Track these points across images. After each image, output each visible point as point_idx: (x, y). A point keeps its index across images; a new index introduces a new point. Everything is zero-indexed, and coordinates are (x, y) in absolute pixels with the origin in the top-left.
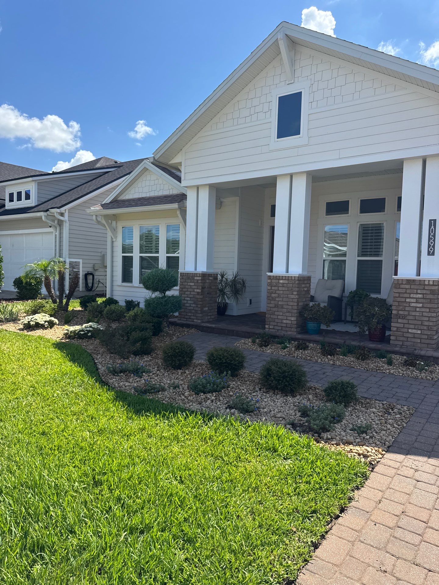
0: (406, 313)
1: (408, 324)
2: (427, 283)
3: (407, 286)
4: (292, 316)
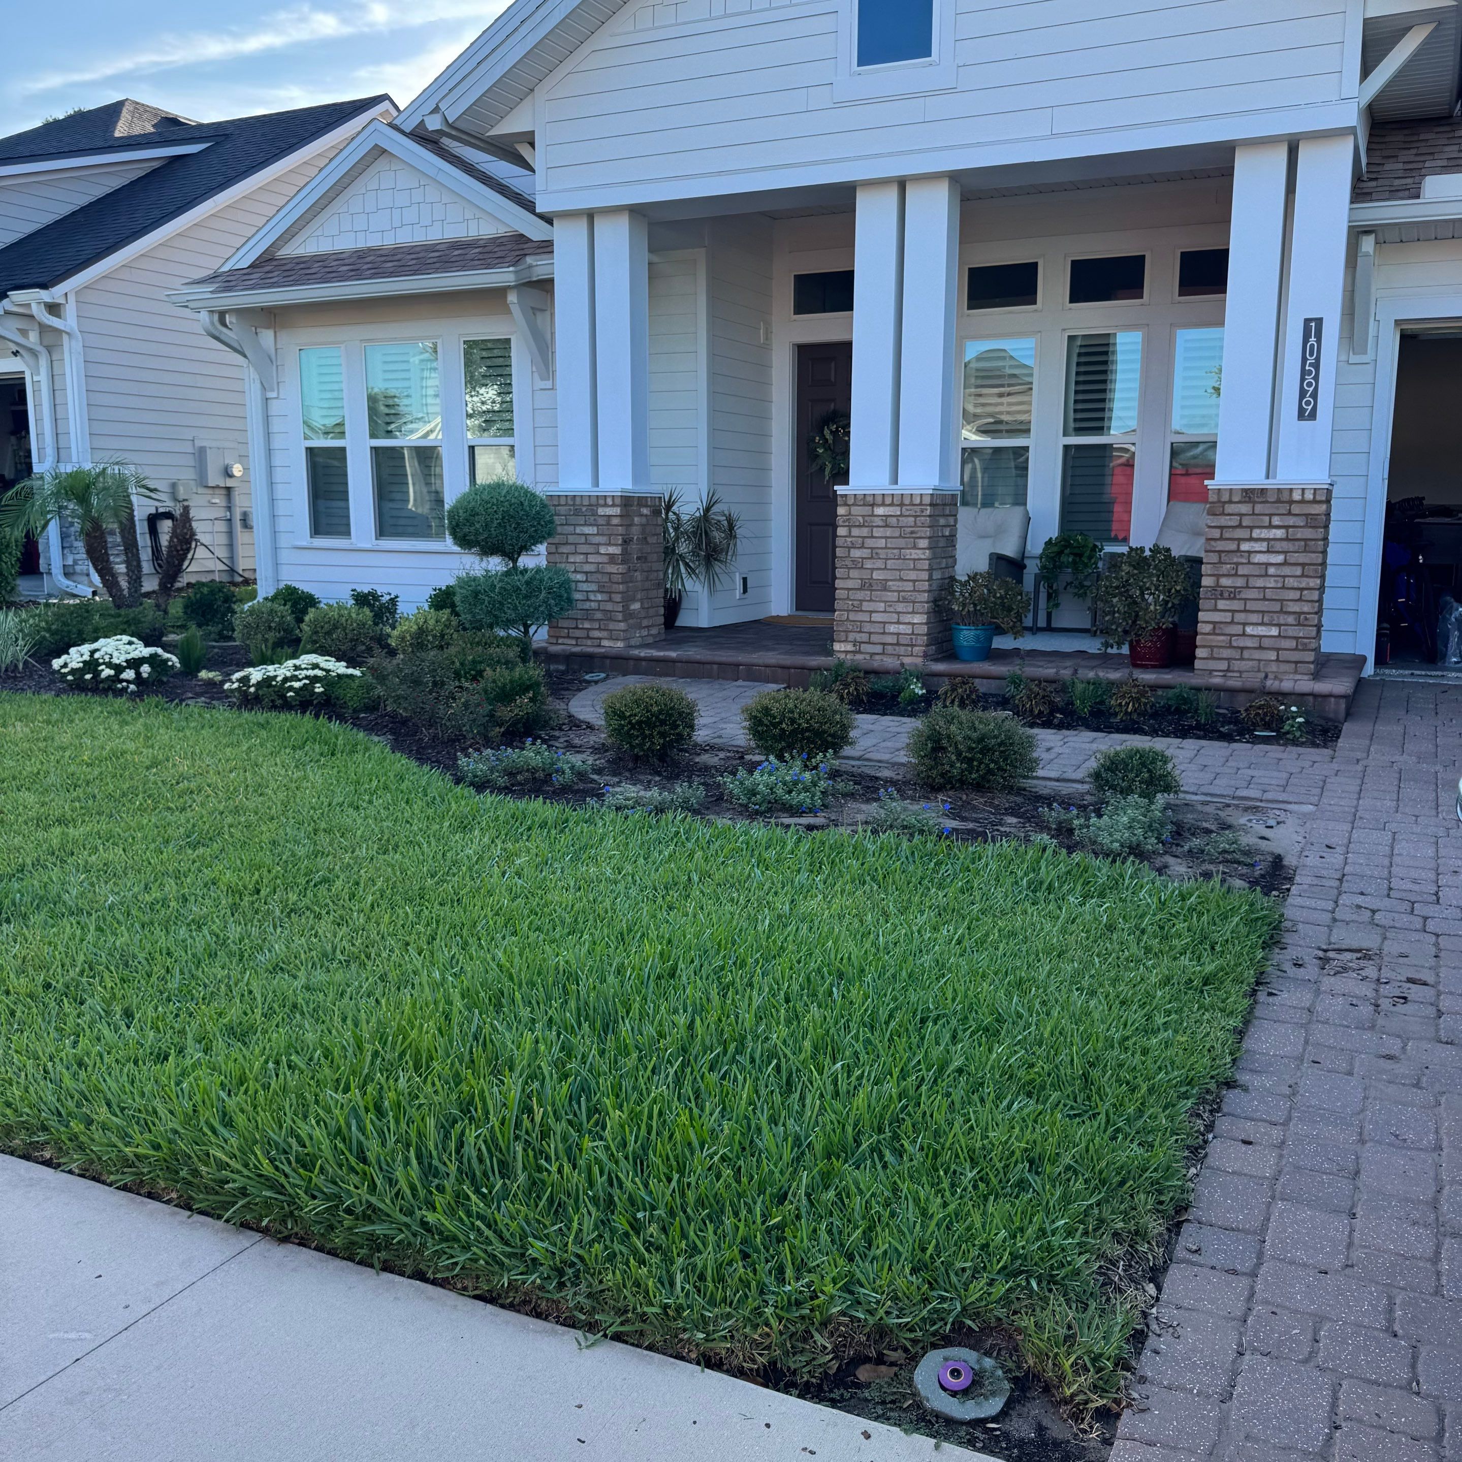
0: (1240, 582)
1: (1245, 611)
2: (1297, 496)
3: (1245, 508)
4: (913, 612)
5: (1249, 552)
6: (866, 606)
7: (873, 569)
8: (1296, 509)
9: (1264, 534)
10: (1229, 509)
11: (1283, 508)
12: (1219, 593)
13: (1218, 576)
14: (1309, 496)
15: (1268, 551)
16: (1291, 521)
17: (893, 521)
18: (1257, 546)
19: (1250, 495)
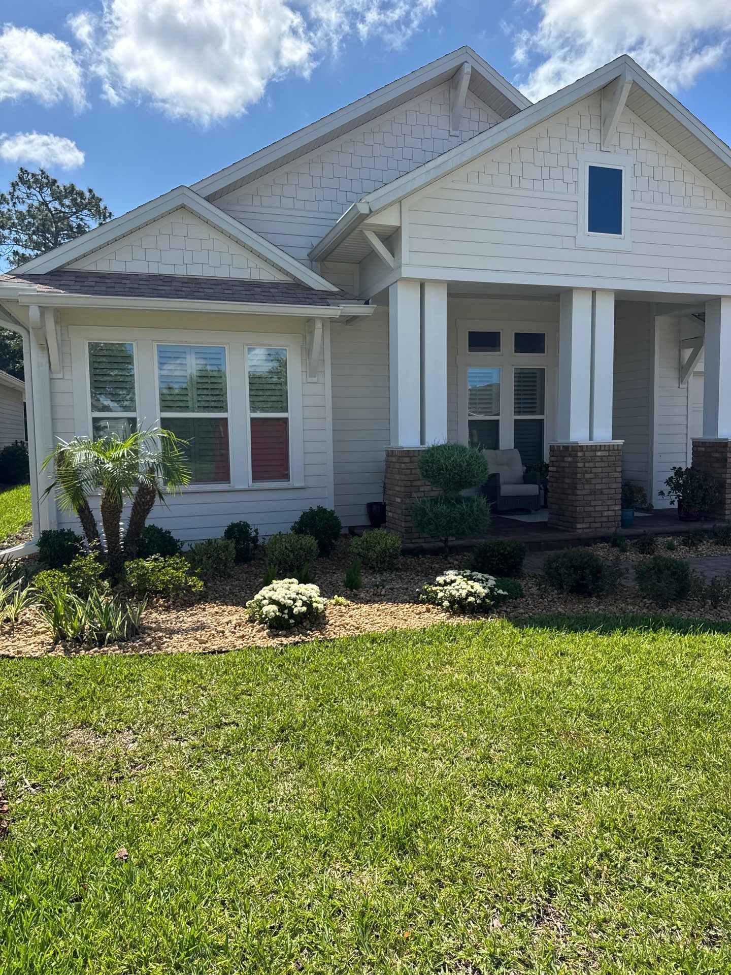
4: (615, 504)
6: (593, 503)
7: (595, 484)
17: (605, 459)
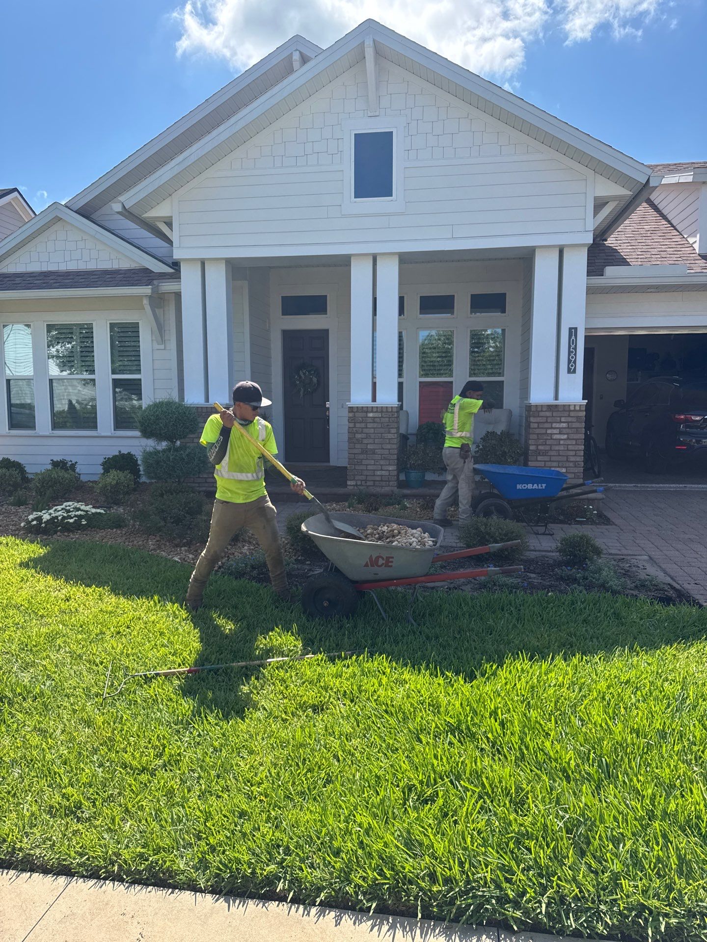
0: (548, 448)
1: (550, 461)
2: (572, 408)
3: (548, 414)
5: (551, 434)
8: (572, 414)
9: (557, 425)
10: (542, 414)
11: (566, 414)
12: (538, 453)
13: (537, 445)
14: (578, 408)
15: (560, 433)
16: (570, 419)
18: (555, 431)
19: (550, 408)
